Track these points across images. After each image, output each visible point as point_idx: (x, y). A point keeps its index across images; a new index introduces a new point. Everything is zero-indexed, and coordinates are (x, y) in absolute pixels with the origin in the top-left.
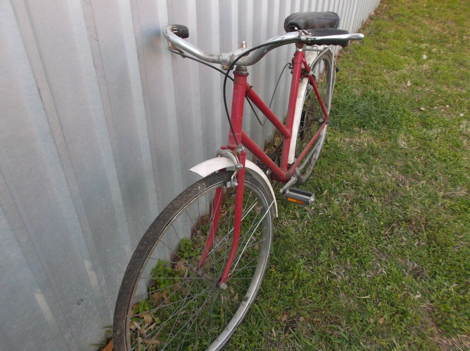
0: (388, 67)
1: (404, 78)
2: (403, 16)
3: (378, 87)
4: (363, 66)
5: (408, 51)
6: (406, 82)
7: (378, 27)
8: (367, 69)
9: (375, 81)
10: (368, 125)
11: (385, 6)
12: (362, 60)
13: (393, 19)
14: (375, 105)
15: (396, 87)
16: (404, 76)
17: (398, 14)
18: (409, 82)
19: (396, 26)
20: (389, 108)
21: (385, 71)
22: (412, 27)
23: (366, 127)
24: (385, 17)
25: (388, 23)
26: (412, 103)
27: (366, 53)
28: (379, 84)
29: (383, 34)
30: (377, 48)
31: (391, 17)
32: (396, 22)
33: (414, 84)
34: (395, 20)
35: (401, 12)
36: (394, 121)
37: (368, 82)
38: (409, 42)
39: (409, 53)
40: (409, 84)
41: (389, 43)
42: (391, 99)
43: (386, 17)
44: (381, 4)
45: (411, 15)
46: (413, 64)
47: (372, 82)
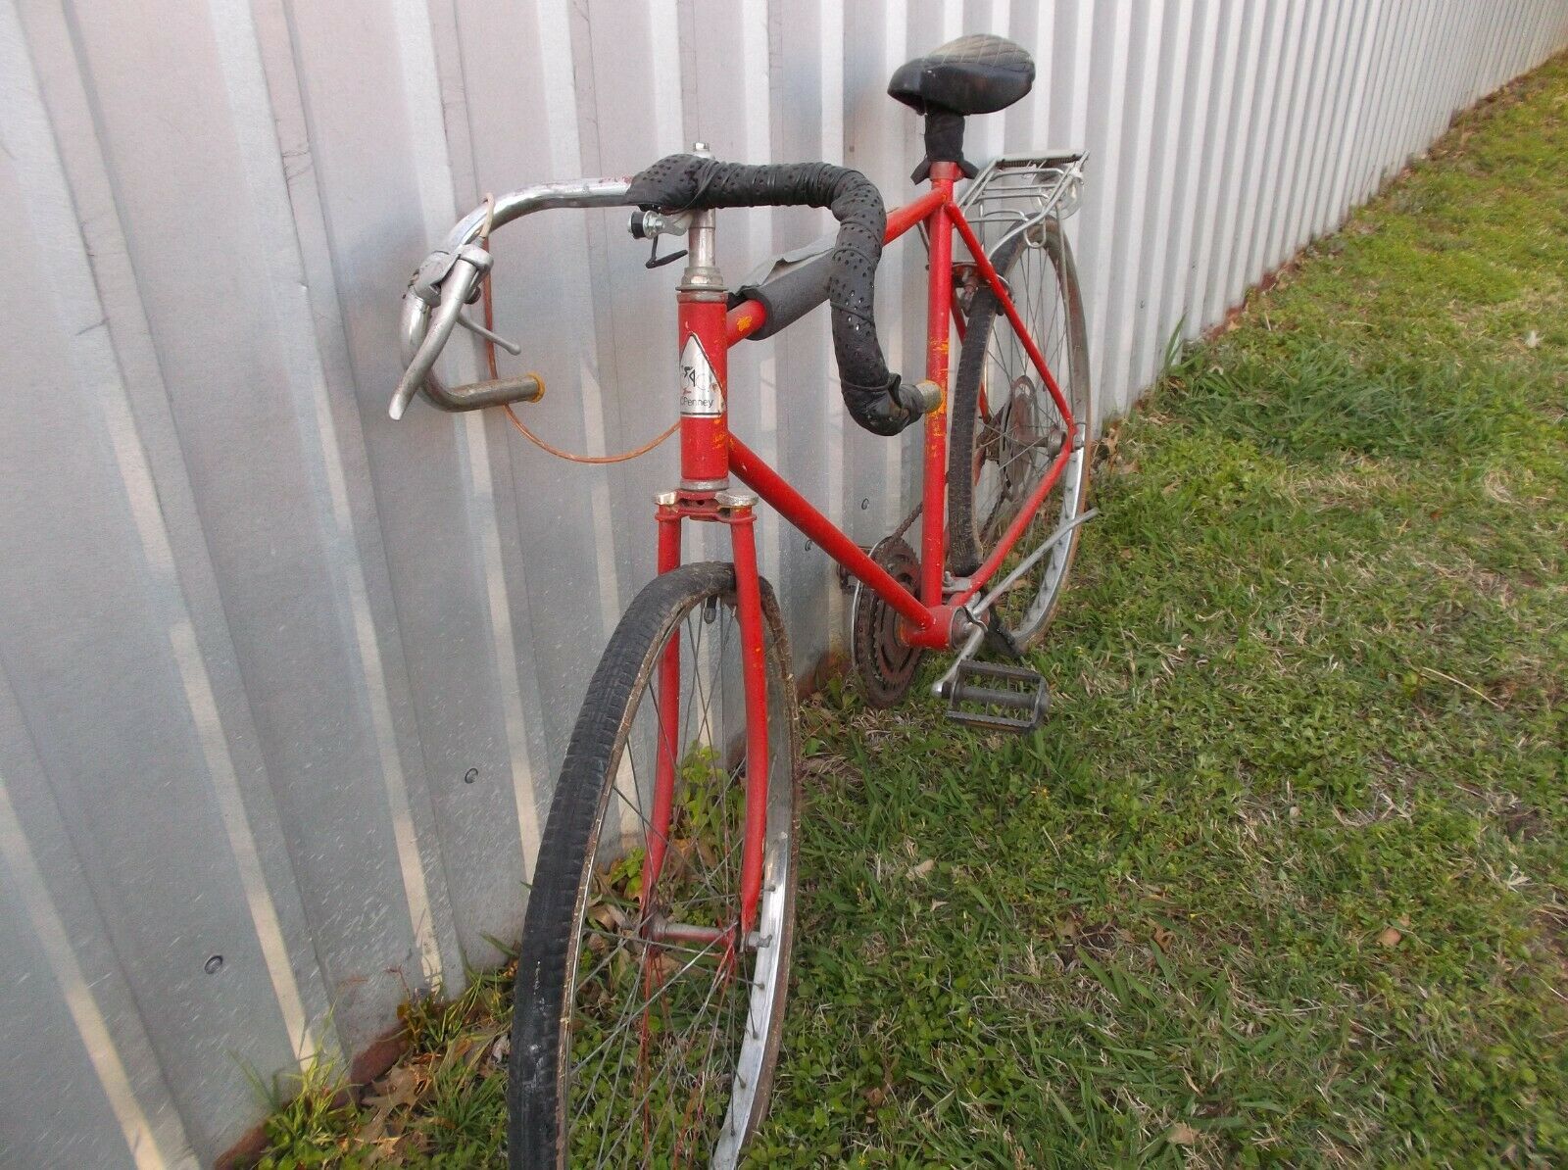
0: (1462, 294)
1: (1515, 325)
2: (1525, 161)
3: (1424, 347)
4: (1379, 291)
5: (1536, 255)
6: (1522, 336)
7: (1437, 192)
8: (1389, 298)
9: (1415, 331)
10: (1383, 443)
11: (1465, 136)
12: (1374, 276)
13: (1491, 172)
14: (1413, 395)
15: (1489, 349)
16: (1516, 318)
17: (1509, 158)
18: (1533, 334)
19: (1501, 190)
20: (1459, 400)
21: (1451, 306)
22: (1558, 193)
23: (1375, 451)
24: (1463, 165)
25: (1473, 182)
26: (1539, 389)
27: (1391, 257)
28: (1429, 338)
29: (1452, 208)
30: (1431, 246)
31: (1484, 166)
32: (1503, 178)
33: (1548, 341)
34: (1497, 171)
35: (1519, 152)
36: (1472, 433)
37: (1389, 331)
38: (1543, 231)
39: (1540, 260)
40: (1533, 340)
41: (1474, 234)
42: (1466, 376)
43: (1468, 165)
44: (1453, 131)
45: (1555, 159)
46: (1554, 290)
47: (1406, 335)
